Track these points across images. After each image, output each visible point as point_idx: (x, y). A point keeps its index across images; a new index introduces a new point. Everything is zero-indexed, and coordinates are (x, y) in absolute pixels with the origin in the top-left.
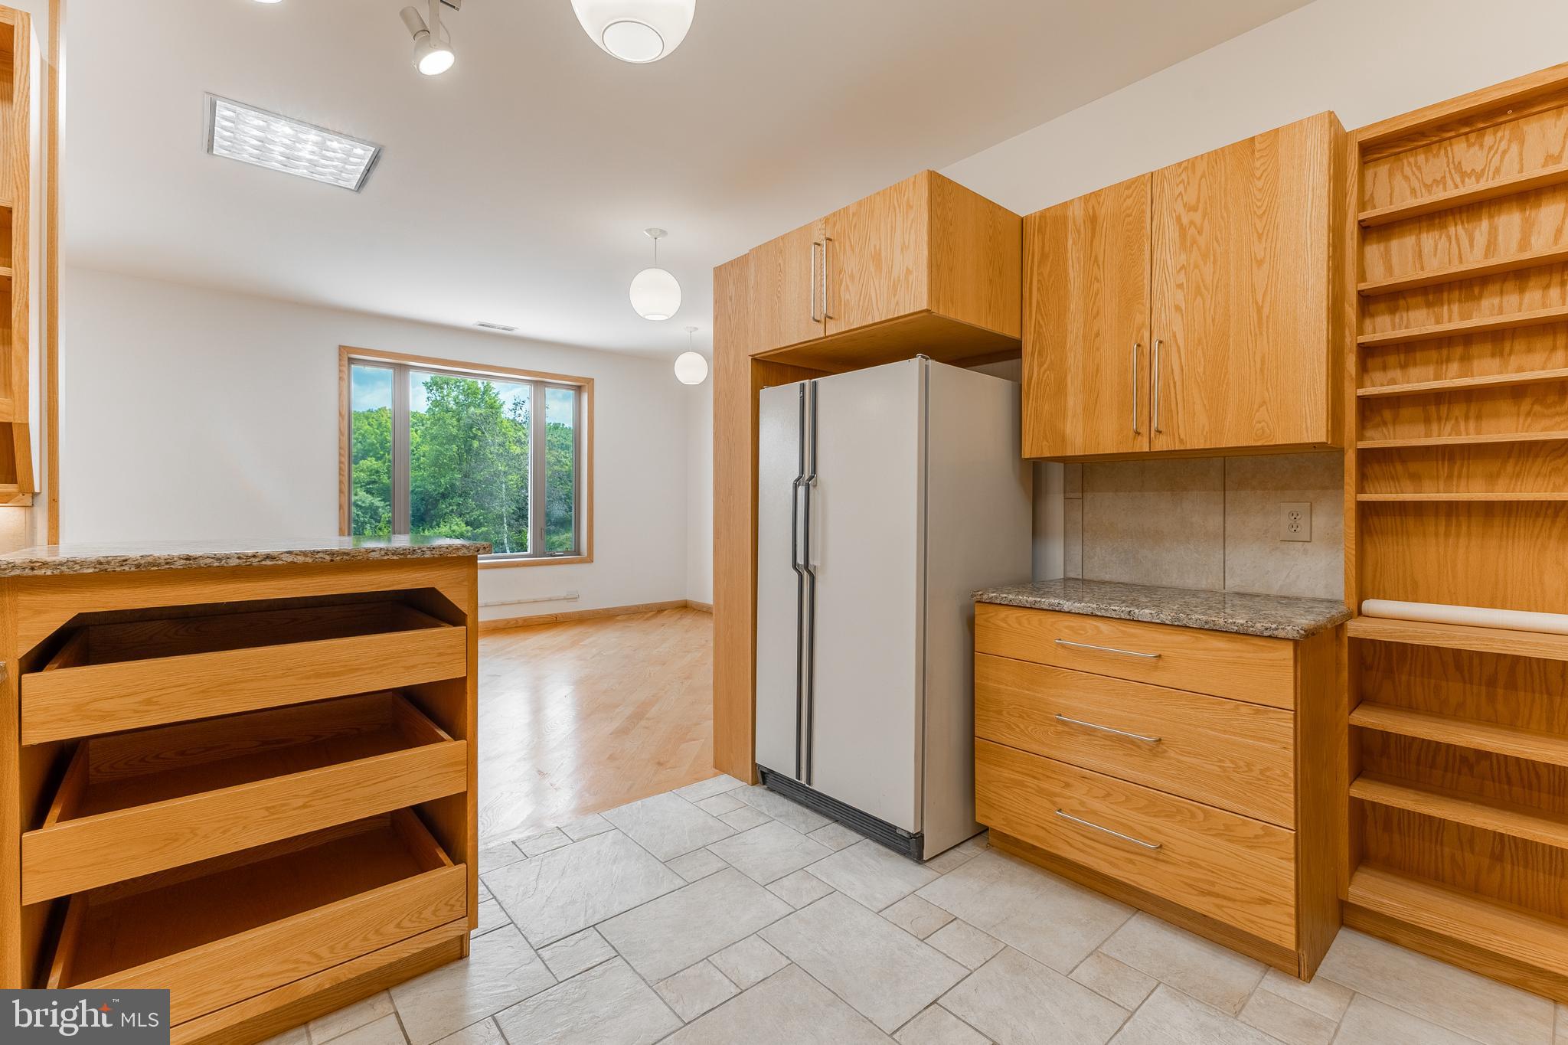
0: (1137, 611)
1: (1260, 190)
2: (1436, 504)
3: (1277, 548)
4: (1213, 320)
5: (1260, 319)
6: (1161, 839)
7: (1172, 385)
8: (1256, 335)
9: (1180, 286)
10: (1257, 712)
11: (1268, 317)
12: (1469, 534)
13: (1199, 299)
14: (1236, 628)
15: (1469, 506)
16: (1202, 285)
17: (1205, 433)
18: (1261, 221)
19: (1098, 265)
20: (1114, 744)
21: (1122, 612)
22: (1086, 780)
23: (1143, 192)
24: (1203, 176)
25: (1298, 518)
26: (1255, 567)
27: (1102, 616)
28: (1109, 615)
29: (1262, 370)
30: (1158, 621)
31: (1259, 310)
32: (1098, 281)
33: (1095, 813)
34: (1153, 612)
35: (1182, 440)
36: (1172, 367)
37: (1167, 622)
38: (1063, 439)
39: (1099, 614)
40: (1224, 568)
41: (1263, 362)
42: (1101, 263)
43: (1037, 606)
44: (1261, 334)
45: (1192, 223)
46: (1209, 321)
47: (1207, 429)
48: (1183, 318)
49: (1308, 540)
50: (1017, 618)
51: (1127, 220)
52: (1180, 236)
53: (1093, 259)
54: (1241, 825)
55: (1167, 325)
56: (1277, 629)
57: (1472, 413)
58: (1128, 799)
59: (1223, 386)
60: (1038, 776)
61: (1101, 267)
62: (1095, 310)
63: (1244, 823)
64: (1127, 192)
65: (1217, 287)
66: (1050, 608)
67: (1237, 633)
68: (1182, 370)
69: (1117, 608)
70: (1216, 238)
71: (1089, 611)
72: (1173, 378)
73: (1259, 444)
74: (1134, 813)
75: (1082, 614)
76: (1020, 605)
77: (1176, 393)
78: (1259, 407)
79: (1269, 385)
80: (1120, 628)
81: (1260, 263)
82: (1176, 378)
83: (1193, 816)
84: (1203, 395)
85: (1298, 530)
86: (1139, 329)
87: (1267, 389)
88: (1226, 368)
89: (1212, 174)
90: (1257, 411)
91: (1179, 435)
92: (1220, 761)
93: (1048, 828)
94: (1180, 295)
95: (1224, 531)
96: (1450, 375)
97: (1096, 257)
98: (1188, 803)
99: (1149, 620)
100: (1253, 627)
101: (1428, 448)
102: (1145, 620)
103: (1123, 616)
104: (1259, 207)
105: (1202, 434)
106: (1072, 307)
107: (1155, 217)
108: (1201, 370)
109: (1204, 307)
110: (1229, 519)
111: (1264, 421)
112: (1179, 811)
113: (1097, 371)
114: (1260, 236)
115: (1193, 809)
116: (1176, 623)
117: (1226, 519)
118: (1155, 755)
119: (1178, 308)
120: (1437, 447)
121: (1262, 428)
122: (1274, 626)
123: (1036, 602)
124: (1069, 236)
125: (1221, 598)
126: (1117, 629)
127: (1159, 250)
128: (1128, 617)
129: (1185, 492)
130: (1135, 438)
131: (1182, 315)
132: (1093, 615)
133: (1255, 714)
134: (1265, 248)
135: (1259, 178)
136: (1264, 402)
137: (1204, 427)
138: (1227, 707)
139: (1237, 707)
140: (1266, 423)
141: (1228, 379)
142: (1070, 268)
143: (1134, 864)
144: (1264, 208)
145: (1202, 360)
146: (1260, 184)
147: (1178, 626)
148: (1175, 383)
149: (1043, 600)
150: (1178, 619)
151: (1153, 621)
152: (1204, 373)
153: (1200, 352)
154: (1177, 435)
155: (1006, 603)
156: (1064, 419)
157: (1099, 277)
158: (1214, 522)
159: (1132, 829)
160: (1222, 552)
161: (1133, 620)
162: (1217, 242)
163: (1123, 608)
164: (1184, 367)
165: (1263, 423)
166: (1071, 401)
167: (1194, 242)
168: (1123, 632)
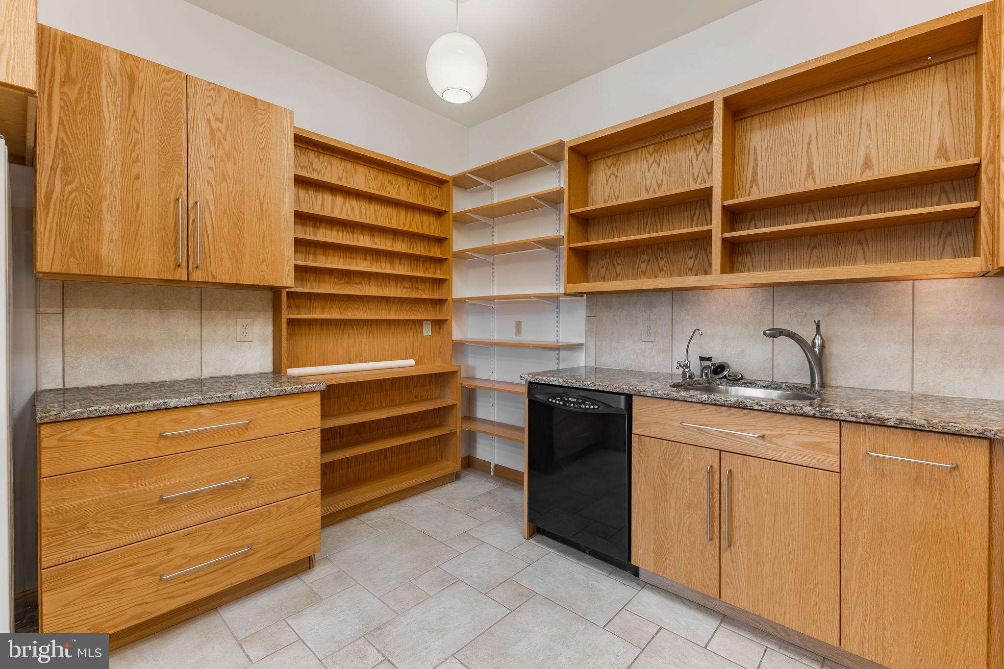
0: (235, 394)
1: (261, 133)
2: (305, 320)
3: (234, 347)
4: (234, 201)
5: (262, 210)
6: (248, 541)
7: (205, 235)
8: (260, 219)
9: (211, 168)
10: (305, 434)
11: (266, 210)
12: (316, 334)
13: (224, 183)
14: (297, 391)
15: (316, 320)
16: (226, 174)
17: (230, 273)
18: (262, 151)
19: (137, 119)
20: (214, 496)
21: (225, 396)
22: (189, 536)
23: (179, 84)
24: (225, 102)
25: (247, 327)
26: (221, 359)
27: (208, 404)
28: (214, 402)
29: (263, 241)
30: (252, 397)
31: (262, 204)
32: (137, 132)
33: (197, 556)
34: (248, 392)
35: (214, 275)
36: (205, 223)
37: (258, 396)
38: (98, 260)
39: (205, 402)
40: (201, 362)
41: (264, 235)
42: (140, 118)
43: (139, 409)
44: (263, 219)
45: (218, 129)
46: (232, 200)
47: (231, 270)
48: (213, 191)
49: (252, 340)
50: (108, 427)
51: (165, 97)
52: (210, 133)
53: (131, 112)
54: (297, 502)
55: (201, 192)
56: (316, 386)
57: (317, 279)
58: (225, 529)
59: (241, 245)
60: (135, 561)
61: (141, 123)
62: (134, 156)
63: (298, 500)
64: (164, 75)
65: (236, 180)
66: (155, 408)
67: (298, 393)
68: (214, 228)
69: (220, 395)
70: (235, 148)
71: (196, 402)
72: (207, 231)
73: (262, 284)
74: (231, 536)
75: (190, 406)
76: (117, 413)
77: (208, 242)
78: (262, 262)
79: (267, 251)
80: (219, 409)
81: (262, 177)
82: (209, 232)
83: (270, 512)
84: (228, 248)
85: (247, 335)
86: (179, 187)
87: (266, 252)
88: (243, 234)
89: (231, 104)
90: (261, 264)
91: (212, 272)
92: (286, 471)
93: (145, 601)
94: (211, 176)
95: (201, 337)
96: (310, 260)
97: (135, 113)
98: (265, 508)
99: (245, 398)
100: (305, 388)
101: (302, 293)
102: (242, 398)
103: (225, 400)
104: (261, 143)
105: (228, 273)
106: (108, 142)
107: (190, 109)
108: (227, 231)
109: (228, 190)
110: (205, 330)
111: (264, 271)
112: (262, 516)
113: (138, 208)
114: (261, 161)
115: (268, 509)
116: (263, 396)
117: (202, 329)
118: (246, 488)
119: (209, 183)
120: (306, 293)
121: (264, 275)
122: (315, 385)
123: (138, 406)
124: (103, 77)
125: (197, 384)
126: (217, 410)
127: (194, 133)
128: (229, 400)
129: (171, 311)
130: (175, 269)
131: (213, 189)
132: (199, 405)
133: (304, 436)
134: (264, 169)
135: (260, 126)
136: (265, 260)
137: (229, 268)
138: (289, 438)
139: (295, 436)
140: (266, 272)
141: (244, 241)
142: (105, 108)
143: (230, 571)
144: (264, 144)
145: (227, 224)
146: (261, 129)
147: (264, 397)
148: (208, 235)
149: (146, 403)
150: (265, 393)
151: (248, 398)
152: (229, 233)
153: (225, 218)
154: (210, 273)
155: (97, 415)
156: (98, 240)
157: (138, 130)
158: (194, 332)
159: (228, 548)
160: (200, 351)
161: (233, 401)
162: (236, 151)
163: (225, 394)
164: (215, 226)
165: (264, 272)
166: (107, 227)
167: (220, 143)
168: (221, 412)
